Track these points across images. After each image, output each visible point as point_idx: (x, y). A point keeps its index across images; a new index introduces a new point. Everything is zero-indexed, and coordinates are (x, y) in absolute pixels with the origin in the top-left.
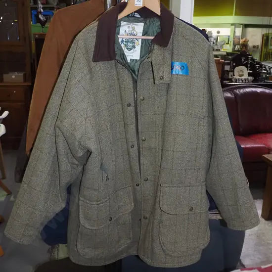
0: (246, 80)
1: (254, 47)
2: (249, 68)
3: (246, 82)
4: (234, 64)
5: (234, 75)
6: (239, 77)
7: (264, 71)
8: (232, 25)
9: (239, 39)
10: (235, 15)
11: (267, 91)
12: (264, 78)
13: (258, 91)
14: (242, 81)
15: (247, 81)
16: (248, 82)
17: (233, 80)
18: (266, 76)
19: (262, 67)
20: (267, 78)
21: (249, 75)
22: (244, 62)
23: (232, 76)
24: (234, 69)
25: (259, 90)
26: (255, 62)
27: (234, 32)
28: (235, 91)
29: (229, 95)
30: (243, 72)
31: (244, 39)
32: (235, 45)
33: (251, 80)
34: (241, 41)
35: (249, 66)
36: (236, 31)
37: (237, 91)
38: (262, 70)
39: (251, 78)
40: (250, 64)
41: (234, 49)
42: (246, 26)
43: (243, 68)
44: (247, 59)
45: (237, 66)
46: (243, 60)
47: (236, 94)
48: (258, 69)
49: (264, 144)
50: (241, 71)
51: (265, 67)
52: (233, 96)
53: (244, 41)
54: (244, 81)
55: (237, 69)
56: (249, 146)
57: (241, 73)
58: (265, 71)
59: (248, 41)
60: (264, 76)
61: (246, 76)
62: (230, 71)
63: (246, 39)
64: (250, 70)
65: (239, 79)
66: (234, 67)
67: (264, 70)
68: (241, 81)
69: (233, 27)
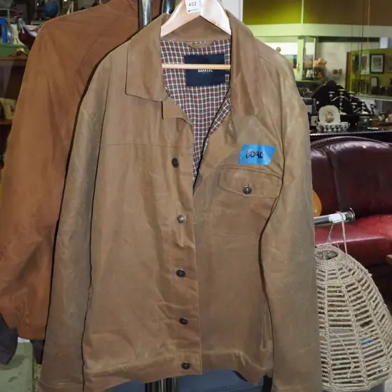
0: (337, 128)
1: (335, 72)
2: (341, 108)
3: (337, 132)
4: (318, 103)
5: (319, 121)
6: (326, 124)
7: (364, 113)
8: (300, 37)
9: (312, 60)
10: (304, 22)
11: (378, 146)
12: (365, 124)
13: (364, 147)
14: (333, 129)
15: (339, 129)
16: (341, 132)
17: (318, 128)
18: (368, 119)
19: (361, 106)
20: (370, 124)
21: (343, 119)
22: (333, 98)
23: (315, 122)
24: (318, 110)
25: (365, 145)
26: (349, 98)
27: (304, 49)
28: (327, 147)
29: (318, 154)
30: (332, 115)
31: (319, 60)
32: (305, 70)
33: (345, 127)
34: (315, 63)
35: (341, 104)
36: (306, 47)
37: (331, 148)
38: (360, 110)
39: (345, 124)
40: (342, 102)
41: (304, 76)
42: (321, 39)
43: (333, 108)
44: (337, 94)
45: (323, 104)
46: (331, 95)
47: (329, 153)
48: (355, 109)
49: (382, 234)
50: (330, 113)
51: (365, 106)
52: (325, 157)
53: (319, 64)
54: (335, 130)
55: (323, 110)
56: (359, 239)
57: (329, 117)
58: (366, 113)
59: (326, 63)
60: (365, 120)
61: (337, 122)
62: (312, 115)
63: (322, 60)
64: (343, 111)
65: (327, 126)
66: (318, 107)
67: (365, 110)
68: (330, 130)
69: (302, 41)
